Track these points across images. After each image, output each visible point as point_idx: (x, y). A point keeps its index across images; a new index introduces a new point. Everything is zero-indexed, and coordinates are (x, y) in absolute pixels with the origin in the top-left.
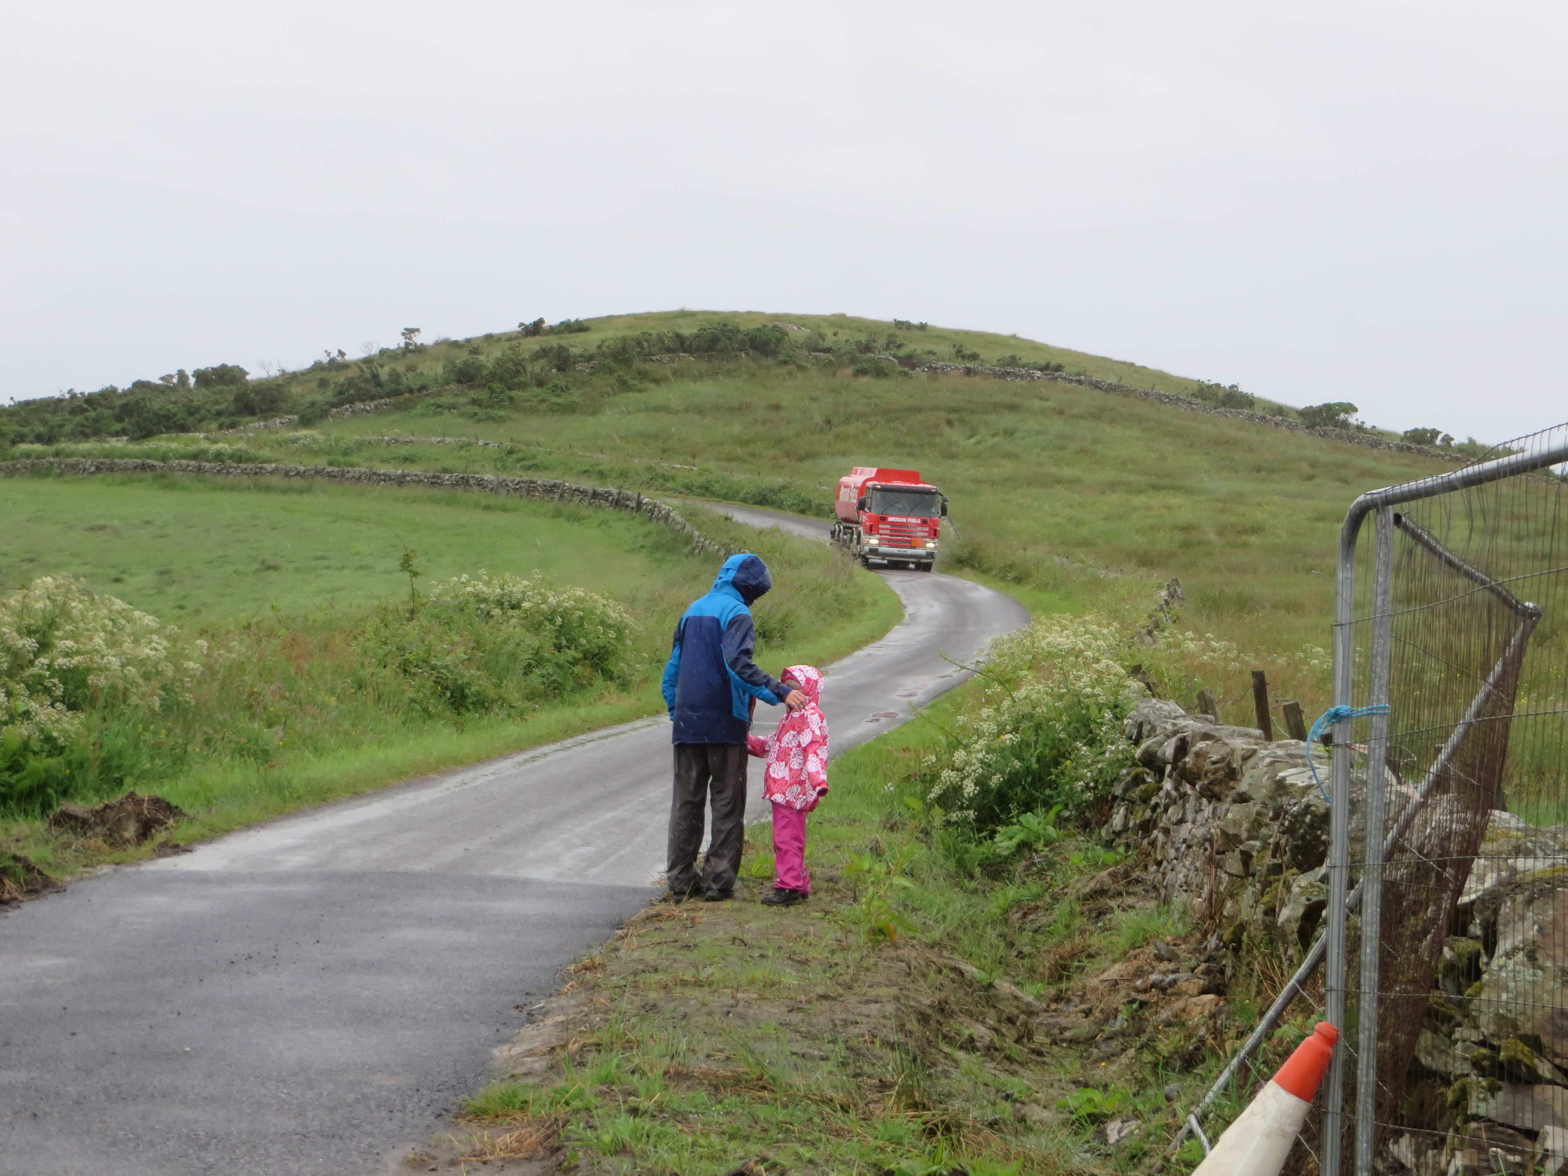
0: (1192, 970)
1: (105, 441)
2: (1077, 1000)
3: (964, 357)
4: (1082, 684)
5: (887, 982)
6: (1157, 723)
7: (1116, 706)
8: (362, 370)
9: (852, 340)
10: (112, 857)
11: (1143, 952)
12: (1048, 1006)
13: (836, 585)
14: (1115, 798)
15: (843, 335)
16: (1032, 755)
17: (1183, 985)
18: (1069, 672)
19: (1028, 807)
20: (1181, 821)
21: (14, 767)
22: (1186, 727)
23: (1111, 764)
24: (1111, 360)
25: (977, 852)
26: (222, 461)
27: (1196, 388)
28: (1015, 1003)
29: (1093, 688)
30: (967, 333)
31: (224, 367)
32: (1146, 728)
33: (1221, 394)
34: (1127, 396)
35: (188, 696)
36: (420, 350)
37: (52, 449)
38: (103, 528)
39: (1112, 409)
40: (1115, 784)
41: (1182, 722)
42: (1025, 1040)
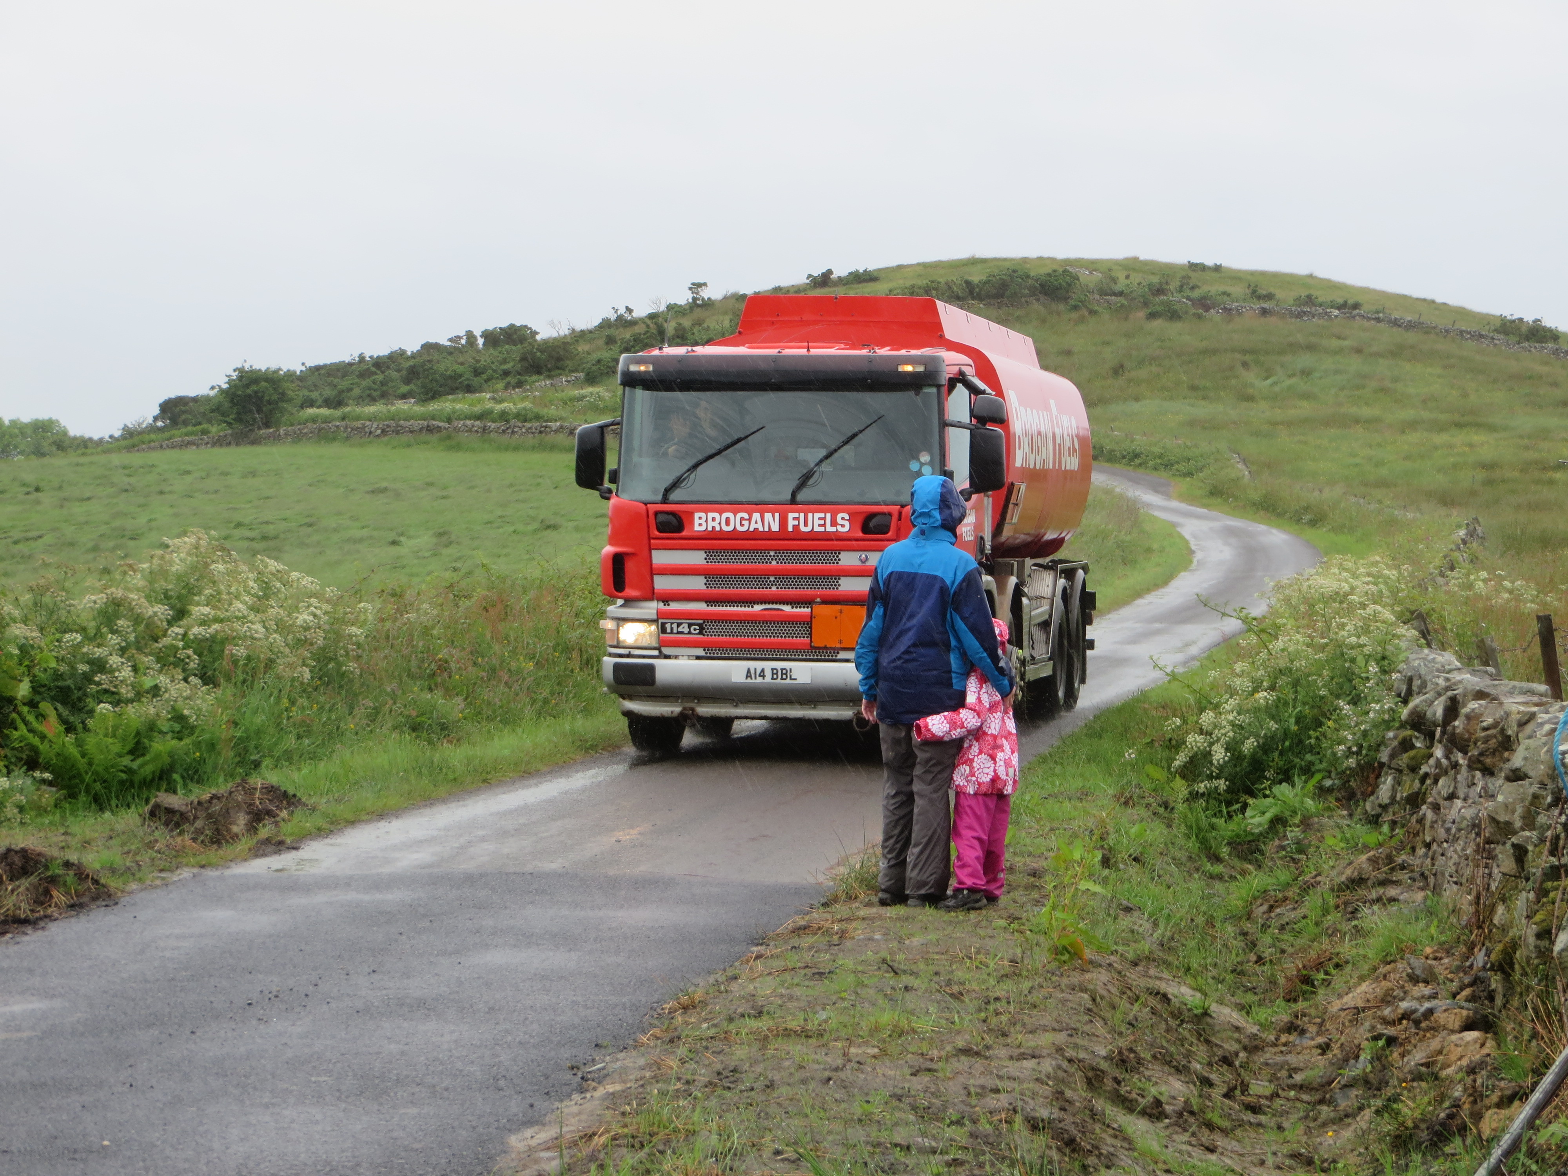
0: (1454, 996)
1: (393, 404)
2: (1313, 1029)
3: (1259, 298)
4: (1345, 634)
5: (1056, 1026)
6: (1428, 678)
7: (1384, 658)
8: (648, 326)
9: (1144, 283)
10: (199, 858)
11: (1394, 970)
12: (1277, 1039)
13: (1120, 532)
14: (1382, 765)
15: (1136, 278)
16: (1290, 716)
17: (1440, 1017)
18: (1331, 619)
19: (1286, 777)
20: (1452, 797)
21: (137, 750)
22: (1460, 682)
23: (1375, 725)
24: (1410, 297)
25: (1227, 828)
26: (507, 421)
27: (1498, 324)
28: (1236, 1035)
29: (1359, 637)
30: (1263, 274)
31: (512, 326)
32: (1417, 683)
33: (1524, 329)
34: (1427, 333)
35: (352, 666)
36: (708, 304)
37: (338, 413)
38: (385, 490)
39: (1412, 347)
40: (1382, 748)
41: (1456, 677)
42: (1238, 1092)
